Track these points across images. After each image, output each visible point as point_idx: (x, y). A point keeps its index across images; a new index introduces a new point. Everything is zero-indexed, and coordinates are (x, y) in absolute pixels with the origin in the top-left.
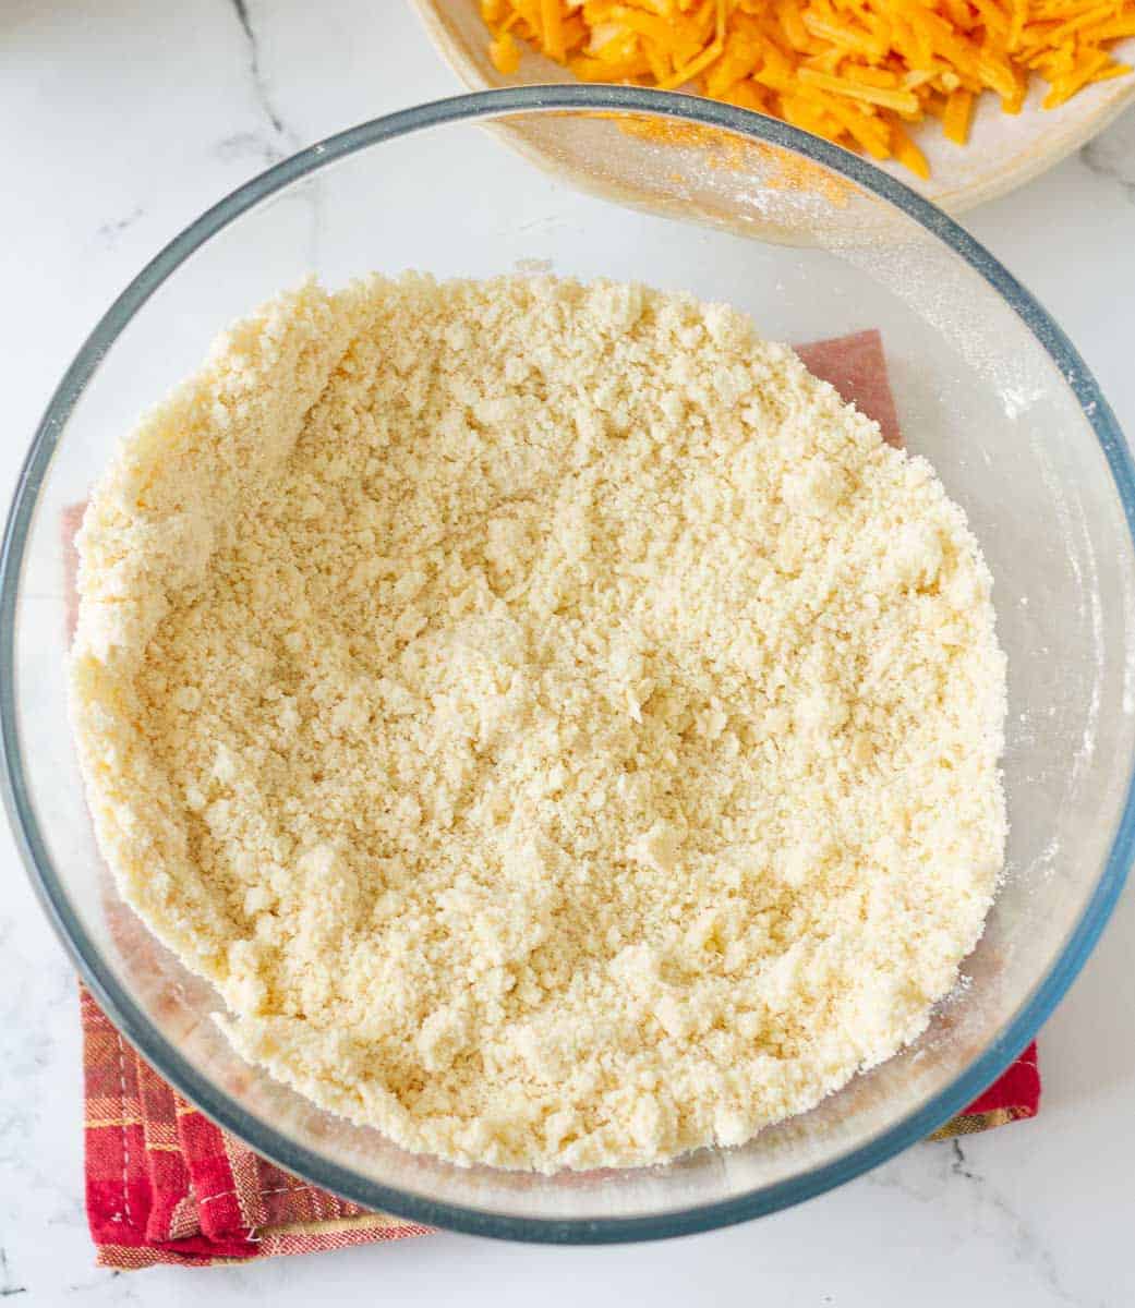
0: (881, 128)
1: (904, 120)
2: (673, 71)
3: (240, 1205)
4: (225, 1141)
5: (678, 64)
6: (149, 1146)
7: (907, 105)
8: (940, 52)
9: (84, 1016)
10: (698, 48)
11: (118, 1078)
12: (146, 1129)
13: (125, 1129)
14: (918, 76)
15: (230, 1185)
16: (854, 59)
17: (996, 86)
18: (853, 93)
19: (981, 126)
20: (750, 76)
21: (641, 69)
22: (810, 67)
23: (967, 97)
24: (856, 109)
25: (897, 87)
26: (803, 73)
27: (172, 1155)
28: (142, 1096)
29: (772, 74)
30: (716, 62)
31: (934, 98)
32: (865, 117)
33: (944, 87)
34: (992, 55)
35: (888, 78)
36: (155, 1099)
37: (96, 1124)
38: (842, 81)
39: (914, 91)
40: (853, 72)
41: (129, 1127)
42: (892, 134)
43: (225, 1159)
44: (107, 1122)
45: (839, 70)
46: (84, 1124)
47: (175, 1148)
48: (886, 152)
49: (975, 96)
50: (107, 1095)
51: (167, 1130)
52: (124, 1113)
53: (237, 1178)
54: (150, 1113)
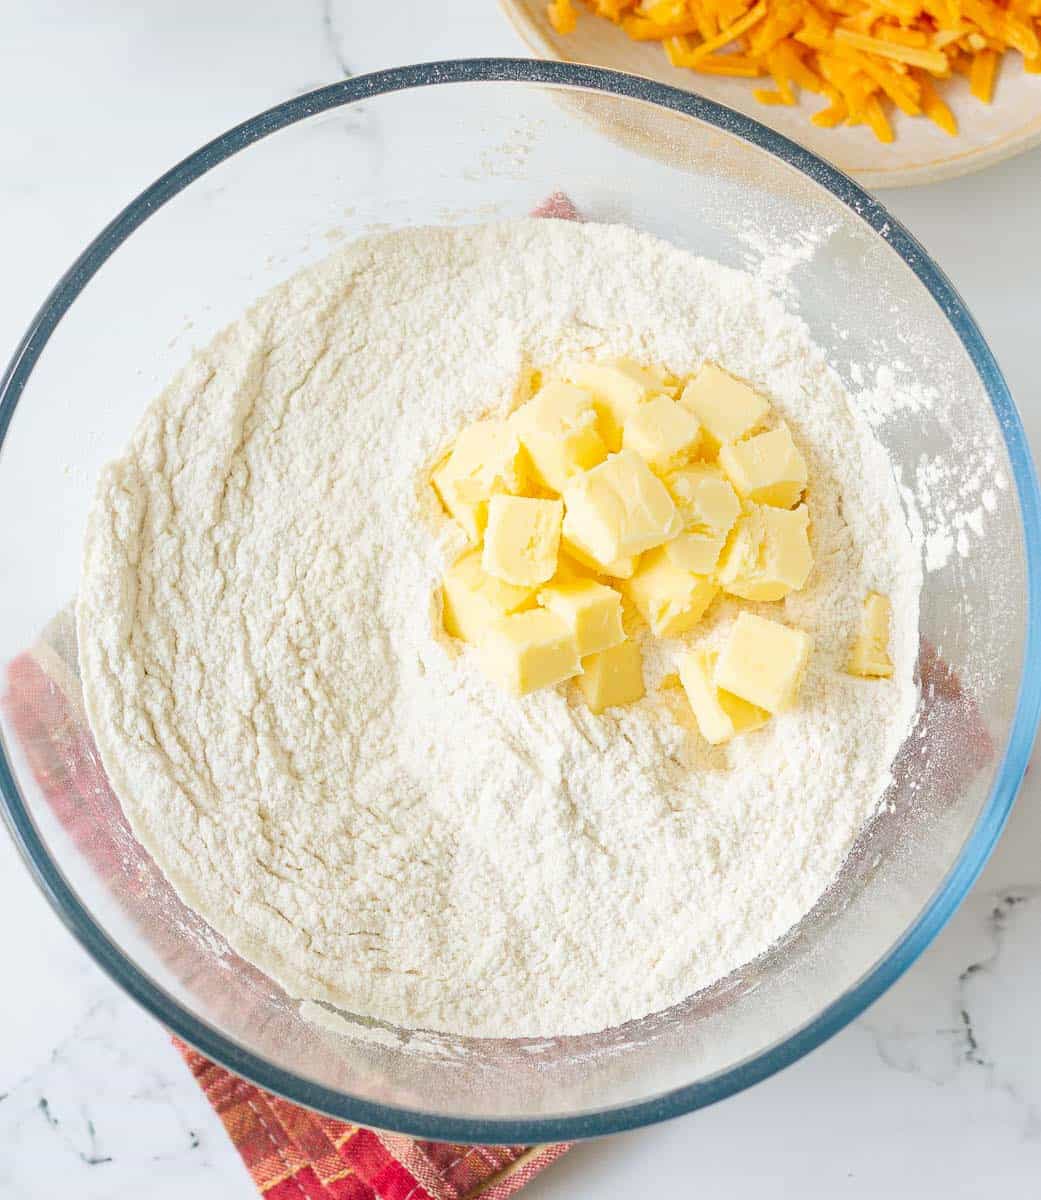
0: (912, 86)
1: (934, 77)
2: (719, 31)
3: (430, 1194)
4: (388, 1148)
5: (723, 25)
6: (325, 1182)
7: (937, 64)
8: (967, 14)
9: (211, 1101)
10: (745, 9)
11: (267, 1138)
12: (315, 1168)
13: (295, 1177)
14: (947, 35)
15: (413, 1182)
16: (887, 20)
17: (1020, 47)
18: (885, 53)
19: (1005, 84)
20: (791, 36)
21: (688, 29)
22: (846, 28)
23: (991, 57)
24: (888, 68)
25: (926, 47)
26: (839, 32)
27: (348, 1178)
28: (297, 1143)
29: (812, 34)
30: (760, 23)
31: (961, 58)
32: (898, 76)
33: (970, 47)
34: (1017, 17)
35: (919, 38)
36: (309, 1141)
37: (269, 1185)
38: (877, 42)
39: (942, 50)
40: (886, 32)
41: (298, 1174)
42: (923, 92)
43: (396, 1163)
44: (277, 1180)
45: (873, 30)
46: (260, 1190)
47: (346, 1172)
48: (916, 110)
49: (999, 57)
50: (265, 1156)
51: (333, 1161)
52: (287, 1164)
53: (414, 1173)
54: (311, 1154)
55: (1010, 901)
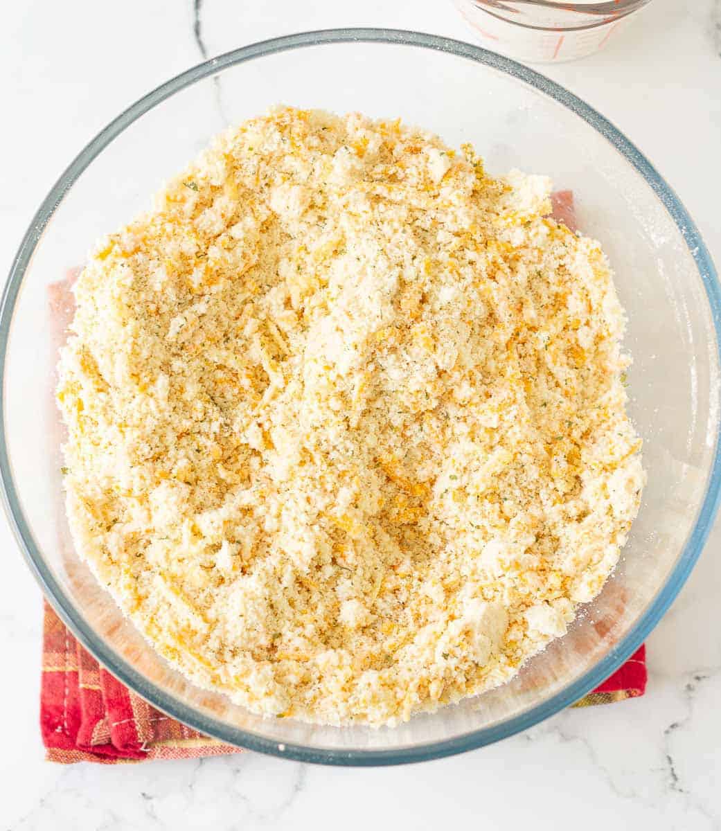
3: (137, 728)
6: (81, 686)
11: (64, 641)
12: (81, 675)
13: (67, 674)
15: (131, 715)
27: (96, 692)
28: (79, 654)
37: (49, 669)
41: (70, 673)
43: (128, 698)
44: (56, 669)
46: (41, 669)
47: (96, 687)
50: (57, 652)
51: (93, 676)
52: (67, 663)
53: (135, 712)
54: (83, 664)
55: (698, 678)
